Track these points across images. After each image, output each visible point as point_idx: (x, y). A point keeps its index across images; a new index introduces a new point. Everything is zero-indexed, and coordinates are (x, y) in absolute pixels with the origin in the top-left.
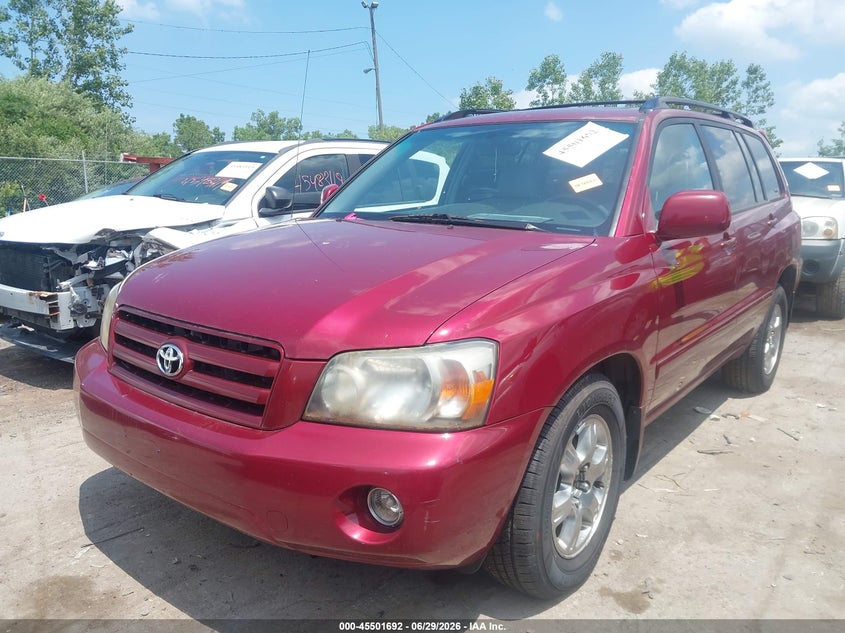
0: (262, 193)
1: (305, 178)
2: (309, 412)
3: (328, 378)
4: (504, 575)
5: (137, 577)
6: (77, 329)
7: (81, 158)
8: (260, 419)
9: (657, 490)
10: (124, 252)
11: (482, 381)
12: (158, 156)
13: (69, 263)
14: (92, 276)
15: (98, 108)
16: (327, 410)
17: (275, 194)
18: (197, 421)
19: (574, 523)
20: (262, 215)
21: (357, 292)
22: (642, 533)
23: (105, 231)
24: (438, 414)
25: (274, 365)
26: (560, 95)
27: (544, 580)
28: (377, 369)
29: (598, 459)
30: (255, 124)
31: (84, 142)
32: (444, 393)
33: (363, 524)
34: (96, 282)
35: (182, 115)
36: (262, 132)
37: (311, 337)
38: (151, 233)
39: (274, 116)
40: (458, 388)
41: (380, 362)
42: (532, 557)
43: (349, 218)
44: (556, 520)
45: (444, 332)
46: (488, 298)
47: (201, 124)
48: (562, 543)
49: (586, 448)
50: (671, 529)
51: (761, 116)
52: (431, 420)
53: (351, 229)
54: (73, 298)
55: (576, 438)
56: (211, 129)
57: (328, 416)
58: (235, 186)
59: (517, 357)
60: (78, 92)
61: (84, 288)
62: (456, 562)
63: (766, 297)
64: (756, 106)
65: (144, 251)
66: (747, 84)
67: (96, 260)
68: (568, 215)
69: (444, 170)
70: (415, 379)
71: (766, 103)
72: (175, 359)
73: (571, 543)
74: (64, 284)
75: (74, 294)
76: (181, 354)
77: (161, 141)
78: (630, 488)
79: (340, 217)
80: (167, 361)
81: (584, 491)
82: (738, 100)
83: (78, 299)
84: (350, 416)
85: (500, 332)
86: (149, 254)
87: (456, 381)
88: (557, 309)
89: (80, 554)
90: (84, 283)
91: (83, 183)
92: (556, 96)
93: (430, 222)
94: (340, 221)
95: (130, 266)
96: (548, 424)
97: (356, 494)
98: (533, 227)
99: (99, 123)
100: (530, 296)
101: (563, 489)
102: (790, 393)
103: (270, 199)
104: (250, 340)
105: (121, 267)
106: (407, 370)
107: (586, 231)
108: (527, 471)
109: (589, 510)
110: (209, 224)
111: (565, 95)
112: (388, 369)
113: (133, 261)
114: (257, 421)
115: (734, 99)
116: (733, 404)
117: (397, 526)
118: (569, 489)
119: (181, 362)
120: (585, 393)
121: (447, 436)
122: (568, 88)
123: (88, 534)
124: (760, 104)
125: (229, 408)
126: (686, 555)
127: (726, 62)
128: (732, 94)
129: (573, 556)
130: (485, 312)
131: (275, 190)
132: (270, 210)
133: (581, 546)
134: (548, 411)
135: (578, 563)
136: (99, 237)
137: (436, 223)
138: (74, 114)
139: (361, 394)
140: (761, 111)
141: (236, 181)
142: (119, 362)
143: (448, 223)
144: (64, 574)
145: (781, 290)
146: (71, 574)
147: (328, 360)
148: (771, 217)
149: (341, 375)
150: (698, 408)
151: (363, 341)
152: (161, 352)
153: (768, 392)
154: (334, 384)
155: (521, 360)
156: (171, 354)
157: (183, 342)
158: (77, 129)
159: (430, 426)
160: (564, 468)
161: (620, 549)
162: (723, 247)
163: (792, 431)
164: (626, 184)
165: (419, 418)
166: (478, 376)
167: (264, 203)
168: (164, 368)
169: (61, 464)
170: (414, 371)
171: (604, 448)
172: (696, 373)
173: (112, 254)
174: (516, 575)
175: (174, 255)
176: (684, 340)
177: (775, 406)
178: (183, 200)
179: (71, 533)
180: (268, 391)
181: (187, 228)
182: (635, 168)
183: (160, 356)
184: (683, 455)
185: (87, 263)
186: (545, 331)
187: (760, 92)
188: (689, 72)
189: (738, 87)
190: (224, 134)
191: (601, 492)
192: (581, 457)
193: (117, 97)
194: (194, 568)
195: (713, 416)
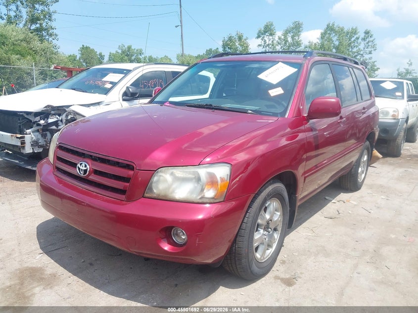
0: (124, 89)
1: (145, 82)
2: (147, 193)
3: (155, 179)
4: (231, 268)
5: (65, 268)
6: (34, 153)
7: (32, 66)
8: (124, 196)
9: (304, 234)
10: (57, 116)
11: (224, 181)
12: (71, 66)
13: (31, 121)
14: (41, 127)
15: (42, 41)
16: (155, 193)
17: (130, 90)
18: (96, 197)
19: (263, 246)
20: (124, 100)
21: (169, 140)
22: (296, 252)
23: (48, 106)
24: (204, 196)
25: (131, 173)
26: (272, 41)
27: (249, 271)
28: (177, 175)
29: (276, 218)
30: (120, 51)
31: (34, 58)
32: (206, 187)
33: (169, 243)
34: (43, 130)
35: (83, 46)
36: (123, 55)
37: (148, 160)
38: (71, 108)
39: (129, 48)
40: (213, 185)
41: (179, 172)
42: (244, 261)
43: (166, 104)
44: (255, 245)
45: (208, 159)
46: (230, 144)
47: (93, 50)
48: (258, 255)
49: (270, 213)
50: (309, 251)
51: (370, 56)
52: (200, 198)
53: (167, 109)
54: (32, 138)
55: (266, 208)
56: (98, 53)
57: (155, 196)
58: (111, 85)
59: (240, 171)
60: (32, 33)
61: (38, 133)
62: (210, 261)
63: (360, 146)
64: (368, 50)
65: (67, 116)
66: (364, 39)
67: (44, 120)
68: (268, 106)
69: (213, 80)
70: (194, 180)
71: (372, 49)
72: (85, 168)
73: (262, 255)
74: (28, 131)
75: (33, 136)
76: (88, 167)
77: (72, 58)
78: (292, 233)
79: (162, 103)
80: (82, 169)
81: (269, 232)
82: (359, 47)
83: (34, 138)
84: (165, 196)
85: (235, 160)
86: (69, 118)
87: (212, 182)
88: (261, 149)
89: (38, 257)
90: (38, 131)
91: (33, 79)
92: (270, 42)
93: (204, 108)
94: (162, 105)
95: (60, 123)
96: (253, 201)
97: (167, 230)
98: (251, 112)
99: (42, 49)
100: (249, 143)
101: (259, 231)
102: (369, 191)
103: (128, 92)
104: (120, 161)
105: (56, 123)
106: (191, 176)
107: (275, 115)
108: (242, 222)
109: (271, 241)
110: (98, 104)
111: (275, 42)
112: (182, 176)
113: (61, 121)
114: (123, 197)
115: (357, 47)
116: (343, 196)
117: (184, 244)
118: (262, 231)
119: (88, 170)
120: (270, 188)
121: (208, 205)
122: (277, 39)
123: (41, 248)
124: (370, 49)
125: (110, 191)
126: (314, 262)
127: (354, 28)
128: (356, 44)
129: (263, 261)
130: (228, 150)
131: (130, 88)
132: (128, 98)
133: (267, 257)
134: (253, 195)
135: (265, 265)
136: (45, 109)
137: (207, 108)
138: (29, 44)
139: (170, 187)
140: (370, 53)
141: (111, 83)
142: (58, 169)
143: (212, 109)
144: (31, 266)
145: (368, 143)
146: (34, 266)
147: (156, 171)
148: (364, 108)
149: (161, 178)
150: (327, 198)
151: (171, 163)
152: (79, 165)
153: (359, 191)
154: (158, 181)
155: (242, 172)
156: (83, 166)
157: (89, 161)
158: (31, 51)
159: (200, 201)
160: (259, 221)
161: (284, 259)
162: (339, 123)
163: (368, 208)
164: (294, 92)
165: (195, 197)
166: (222, 179)
167: (125, 94)
168: (80, 173)
169: (27, 217)
170: (194, 176)
171: (279, 214)
172: (326, 180)
173: (51, 117)
174: (237, 268)
175: (84, 120)
176: (318, 165)
177: (362, 197)
178: (86, 92)
179: (33, 248)
180: (128, 184)
181: (88, 106)
182: (299, 85)
183: (78, 167)
184: (318, 219)
185: (39, 121)
186: (254, 159)
187: (370, 44)
188: (335, 32)
189: (360, 40)
190: (104, 56)
191: (277, 233)
192: (268, 216)
193: (51, 35)
194: (91, 264)
195: (333, 201)
